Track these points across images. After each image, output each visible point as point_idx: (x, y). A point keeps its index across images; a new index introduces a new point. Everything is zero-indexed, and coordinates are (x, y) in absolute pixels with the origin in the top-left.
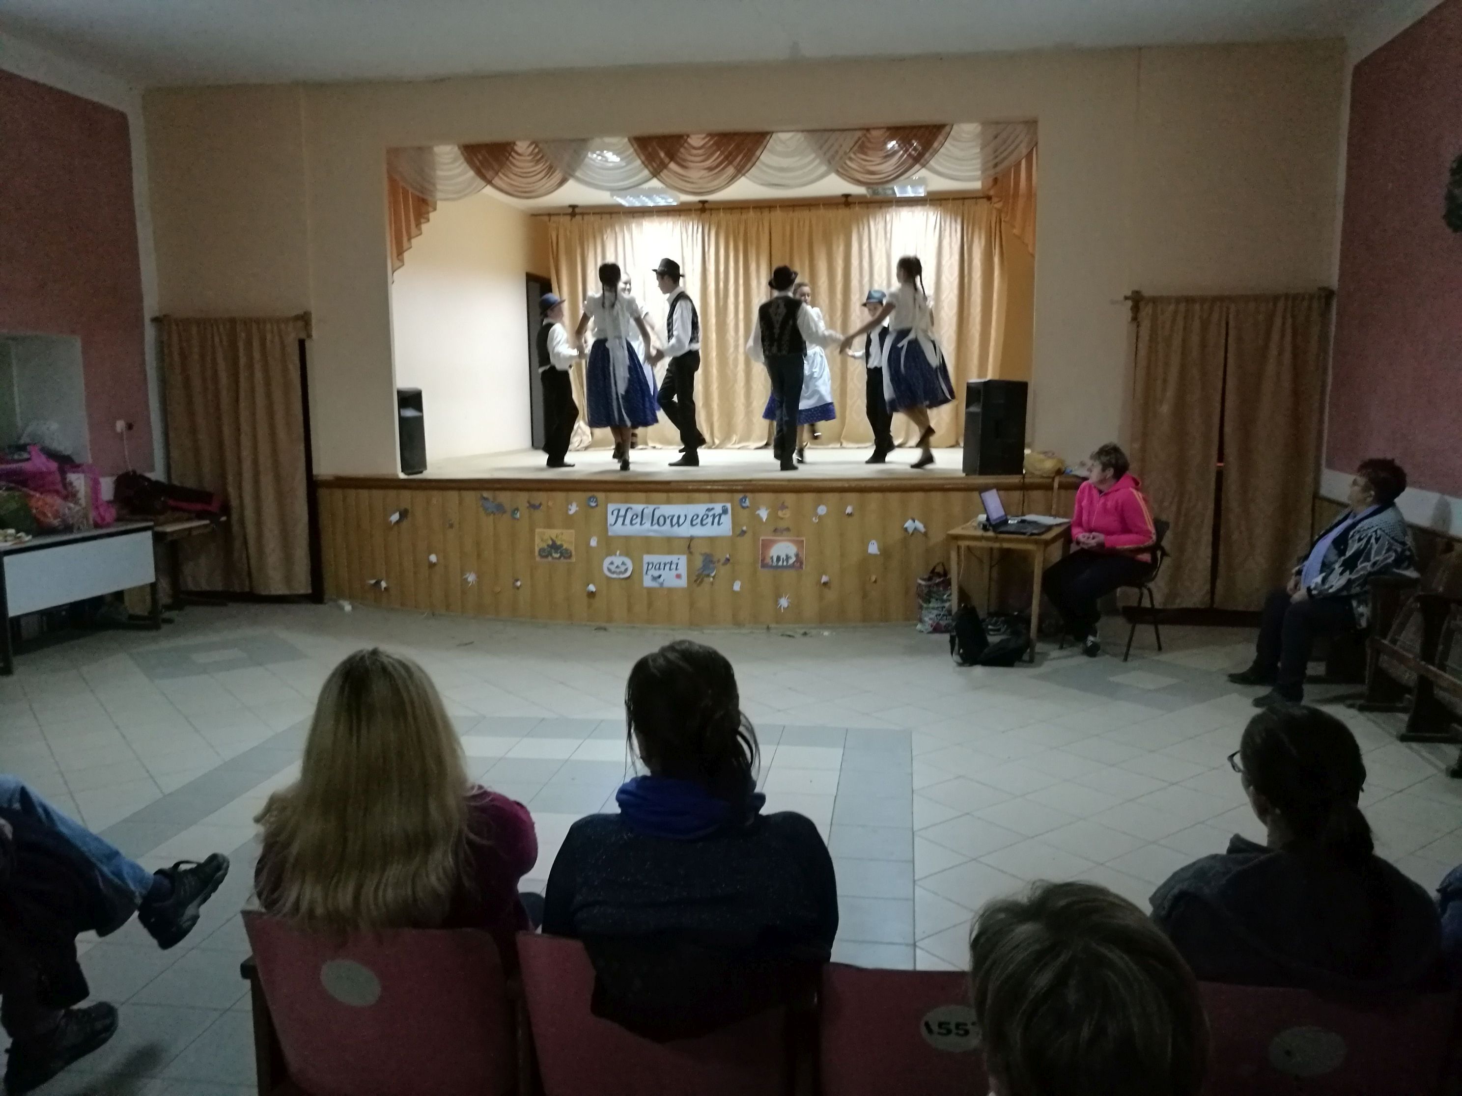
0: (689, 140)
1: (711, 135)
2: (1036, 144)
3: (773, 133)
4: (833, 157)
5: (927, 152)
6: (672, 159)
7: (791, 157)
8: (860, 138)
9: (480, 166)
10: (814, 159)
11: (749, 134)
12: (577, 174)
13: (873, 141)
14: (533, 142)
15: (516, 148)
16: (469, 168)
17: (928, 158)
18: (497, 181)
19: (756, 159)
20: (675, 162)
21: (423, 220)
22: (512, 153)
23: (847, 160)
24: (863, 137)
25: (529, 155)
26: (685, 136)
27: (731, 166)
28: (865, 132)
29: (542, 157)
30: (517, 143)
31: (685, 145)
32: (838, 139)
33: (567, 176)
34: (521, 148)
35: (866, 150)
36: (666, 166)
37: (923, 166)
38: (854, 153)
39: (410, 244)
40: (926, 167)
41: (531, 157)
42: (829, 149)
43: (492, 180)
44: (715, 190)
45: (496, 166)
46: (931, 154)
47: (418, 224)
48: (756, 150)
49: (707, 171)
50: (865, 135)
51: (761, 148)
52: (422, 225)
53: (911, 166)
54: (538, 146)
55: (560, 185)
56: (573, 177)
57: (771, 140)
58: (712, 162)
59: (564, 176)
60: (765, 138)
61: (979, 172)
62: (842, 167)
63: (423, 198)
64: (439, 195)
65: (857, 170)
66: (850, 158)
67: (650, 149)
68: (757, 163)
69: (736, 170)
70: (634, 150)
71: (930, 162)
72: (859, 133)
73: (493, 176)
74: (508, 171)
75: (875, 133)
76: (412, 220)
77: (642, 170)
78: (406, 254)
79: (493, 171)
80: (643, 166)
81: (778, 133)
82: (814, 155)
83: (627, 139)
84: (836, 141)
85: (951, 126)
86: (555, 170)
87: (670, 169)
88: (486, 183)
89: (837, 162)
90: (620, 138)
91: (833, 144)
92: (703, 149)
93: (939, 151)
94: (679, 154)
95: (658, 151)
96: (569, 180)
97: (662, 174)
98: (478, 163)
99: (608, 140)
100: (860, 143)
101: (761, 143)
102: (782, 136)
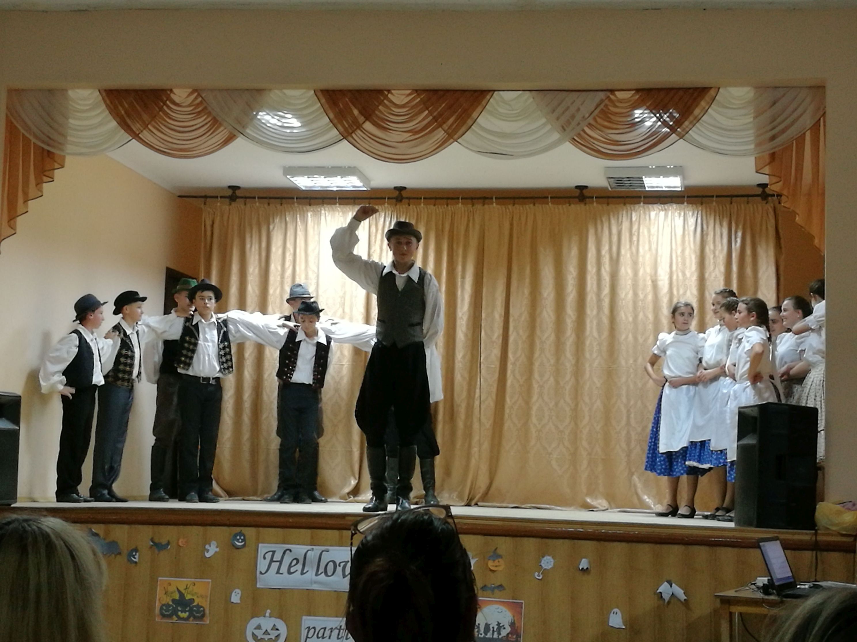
0: (390, 96)
2: (824, 116)
3: (495, 91)
4: (569, 123)
5: (686, 119)
6: (368, 118)
7: (516, 121)
8: (602, 101)
9: (125, 116)
10: (544, 125)
11: (464, 91)
12: (248, 131)
13: (618, 104)
14: (195, 91)
15: (172, 96)
16: (111, 117)
17: (687, 127)
18: (145, 135)
19: (472, 122)
20: (370, 122)
21: (45, 179)
22: (168, 102)
23: (587, 126)
24: (606, 99)
25: (189, 106)
26: (386, 90)
27: (440, 129)
28: (608, 93)
29: (205, 108)
30: (175, 90)
31: (385, 101)
32: (574, 101)
33: (236, 133)
34: (179, 96)
35: (610, 115)
36: (359, 126)
37: (681, 137)
38: (595, 119)
39: (27, 206)
40: (684, 138)
41: (191, 108)
42: (563, 113)
43: (139, 133)
44: (420, 156)
45: (145, 117)
46: (691, 123)
47: (39, 183)
48: (472, 113)
49: (411, 134)
50: (608, 97)
51: (479, 109)
52: (44, 184)
53: (666, 136)
54: (199, 95)
55: (225, 144)
56: (242, 134)
57: (491, 100)
58: (416, 124)
59: (231, 133)
60: (484, 97)
61: (752, 146)
62: (579, 135)
63: (49, 151)
64: (70, 148)
65: (598, 139)
66: (590, 125)
67: (341, 105)
68: (473, 127)
69: (447, 134)
70: (321, 105)
71: (690, 132)
72: (602, 95)
73: (142, 129)
74: (161, 123)
75: (620, 95)
76: (32, 177)
77: (328, 130)
78: (20, 220)
79: (140, 123)
80: (332, 125)
81: (501, 92)
82: (544, 120)
83: (313, 92)
84: (572, 103)
85: (717, 89)
86: (220, 125)
87: (364, 129)
88: (131, 136)
89: (573, 129)
90: (304, 90)
91: (568, 108)
92: (407, 107)
93: (700, 119)
94: (377, 112)
95: (350, 108)
96: (237, 138)
97: (354, 135)
98: (123, 112)
99: (289, 92)
100: (602, 106)
101: (479, 103)
102: (506, 95)
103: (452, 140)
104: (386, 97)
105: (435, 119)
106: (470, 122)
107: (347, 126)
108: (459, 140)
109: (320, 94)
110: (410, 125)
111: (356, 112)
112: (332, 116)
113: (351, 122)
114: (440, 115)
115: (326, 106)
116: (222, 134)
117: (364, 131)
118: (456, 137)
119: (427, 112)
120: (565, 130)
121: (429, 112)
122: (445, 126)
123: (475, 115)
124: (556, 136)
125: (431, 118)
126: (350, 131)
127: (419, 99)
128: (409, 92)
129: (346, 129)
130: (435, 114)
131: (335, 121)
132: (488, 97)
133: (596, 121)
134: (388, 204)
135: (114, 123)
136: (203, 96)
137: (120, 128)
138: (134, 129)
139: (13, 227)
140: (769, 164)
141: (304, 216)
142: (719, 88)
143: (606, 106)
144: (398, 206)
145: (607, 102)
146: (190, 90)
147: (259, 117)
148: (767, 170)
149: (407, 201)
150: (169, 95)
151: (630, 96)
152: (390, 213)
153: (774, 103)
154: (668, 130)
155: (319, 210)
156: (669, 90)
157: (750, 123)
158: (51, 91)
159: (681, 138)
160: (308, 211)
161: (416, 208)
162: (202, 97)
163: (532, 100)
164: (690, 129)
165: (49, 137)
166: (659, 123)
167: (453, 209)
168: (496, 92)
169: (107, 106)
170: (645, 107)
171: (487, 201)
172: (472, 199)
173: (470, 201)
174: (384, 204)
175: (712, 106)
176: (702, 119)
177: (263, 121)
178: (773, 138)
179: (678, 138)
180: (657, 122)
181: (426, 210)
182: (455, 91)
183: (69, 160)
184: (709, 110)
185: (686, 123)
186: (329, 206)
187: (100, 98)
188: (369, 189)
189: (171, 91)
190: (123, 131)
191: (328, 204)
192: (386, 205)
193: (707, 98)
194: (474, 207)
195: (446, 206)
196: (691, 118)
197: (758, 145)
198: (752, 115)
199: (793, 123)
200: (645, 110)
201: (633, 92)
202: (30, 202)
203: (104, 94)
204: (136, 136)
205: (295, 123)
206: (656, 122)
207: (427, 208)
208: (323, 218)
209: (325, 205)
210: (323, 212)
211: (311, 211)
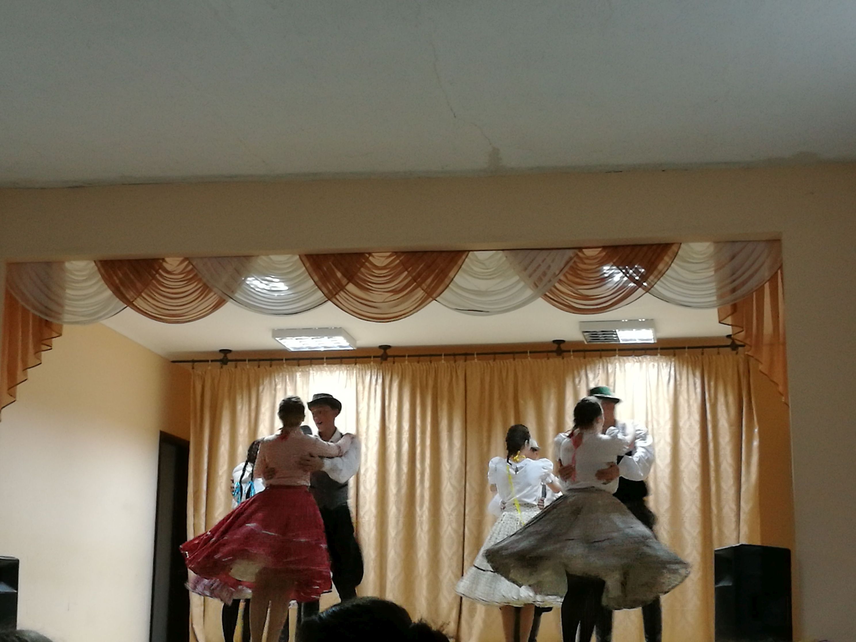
0: (371, 258)
1: (396, 253)
2: (781, 267)
3: (469, 251)
4: (540, 279)
5: (651, 273)
6: (351, 279)
7: (490, 279)
8: (571, 259)
9: (119, 285)
10: (518, 282)
11: (441, 252)
12: (237, 295)
13: (586, 261)
14: (186, 259)
15: (165, 264)
16: (106, 286)
17: (652, 281)
18: (139, 302)
19: (449, 281)
20: (353, 283)
21: (44, 347)
22: (160, 271)
23: (558, 282)
24: (574, 257)
25: (180, 273)
26: (367, 253)
27: (419, 289)
28: (576, 251)
29: (196, 275)
30: (167, 259)
31: (367, 264)
32: (545, 259)
33: (225, 297)
34: (171, 265)
35: (579, 272)
36: (342, 288)
37: (647, 290)
38: (565, 275)
39: (26, 375)
40: (650, 291)
41: (182, 276)
42: (535, 271)
43: (133, 301)
44: (401, 316)
45: (139, 285)
46: (656, 277)
47: (38, 352)
48: (450, 271)
49: (392, 294)
50: (577, 255)
51: (455, 269)
52: (43, 353)
53: (633, 291)
54: (190, 263)
55: (215, 308)
56: (232, 298)
57: (467, 260)
58: (397, 284)
59: (221, 298)
60: (460, 257)
61: (714, 298)
62: (551, 291)
63: (47, 321)
64: (67, 317)
65: (569, 294)
66: (560, 281)
67: (325, 269)
68: (450, 286)
69: (426, 293)
70: (306, 268)
71: (655, 286)
72: (570, 253)
73: (135, 297)
74: (154, 291)
75: (588, 252)
76: (31, 346)
77: (314, 292)
78: (20, 388)
79: (135, 291)
80: (316, 287)
81: (475, 252)
82: (517, 278)
83: (298, 257)
84: (543, 261)
85: (679, 244)
86: (210, 291)
87: (348, 291)
88: (126, 304)
89: (546, 285)
90: (289, 256)
91: (540, 265)
92: (388, 268)
93: (664, 273)
94: (359, 274)
95: (334, 271)
96: (227, 302)
97: (337, 296)
98: (117, 281)
99: (275, 258)
100: (571, 263)
101: (456, 263)
102: (481, 255)
103: (431, 299)
104: (367, 260)
105: (414, 280)
106: (447, 281)
107: (331, 288)
108: (437, 299)
109: (304, 259)
110: (392, 285)
111: (339, 275)
112: (316, 278)
113: (334, 284)
114: (419, 275)
115: (311, 270)
116: (212, 299)
117: (347, 292)
118: (434, 295)
119: (406, 273)
120: (536, 286)
121: (408, 272)
122: (424, 286)
123: (451, 274)
124: (529, 292)
125: (410, 278)
126: (334, 293)
127: (398, 261)
128: (388, 254)
129: (330, 291)
130: (414, 274)
131: (320, 284)
132: (464, 257)
133: (566, 277)
134: (374, 362)
135: (109, 293)
136: (194, 263)
137: (114, 296)
138: (128, 297)
139: (13, 395)
140: (732, 314)
141: (293, 377)
142: (681, 244)
143: (575, 262)
144: (383, 365)
145: (575, 259)
146: (181, 259)
147: (248, 282)
148: (729, 320)
149: (392, 359)
150: (161, 264)
151: (597, 252)
152: (376, 370)
153: (733, 257)
154: (635, 285)
155: (307, 370)
156: (634, 246)
157: (712, 276)
158: (49, 264)
159: (647, 292)
160: (296, 371)
161: (401, 365)
162: (192, 265)
163: (505, 259)
164: (656, 283)
165: (46, 307)
166: (626, 279)
167: (436, 366)
168: (471, 252)
169: (103, 276)
170: (612, 263)
171: (468, 357)
172: (454, 355)
173: (452, 357)
174: (370, 363)
175: (675, 260)
176: (667, 273)
177: (252, 286)
178: (734, 290)
179: (644, 292)
180: (624, 277)
181: (410, 367)
182: (433, 252)
183: (66, 329)
184: (673, 265)
185: (651, 278)
186: (317, 366)
187: (96, 268)
188: (355, 348)
189: (163, 260)
190: (118, 300)
191: (316, 364)
192: (372, 363)
193: (670, 253)
194: (457, 363)
195: (429, 363)
196: (656, 273)
197: (720, 297)
198: (713, 269)
199: (751, 276)
200: (612, 266)
201: (600, 249)
202: (29, 370)
203: (99, 265)
204: (130, 303)
205: (282, 286)
206: (622, 277)
207: (411, 365)
208: (311, 377)
209: (313, 366)
210: (311, 372)
211: (300, 371)
